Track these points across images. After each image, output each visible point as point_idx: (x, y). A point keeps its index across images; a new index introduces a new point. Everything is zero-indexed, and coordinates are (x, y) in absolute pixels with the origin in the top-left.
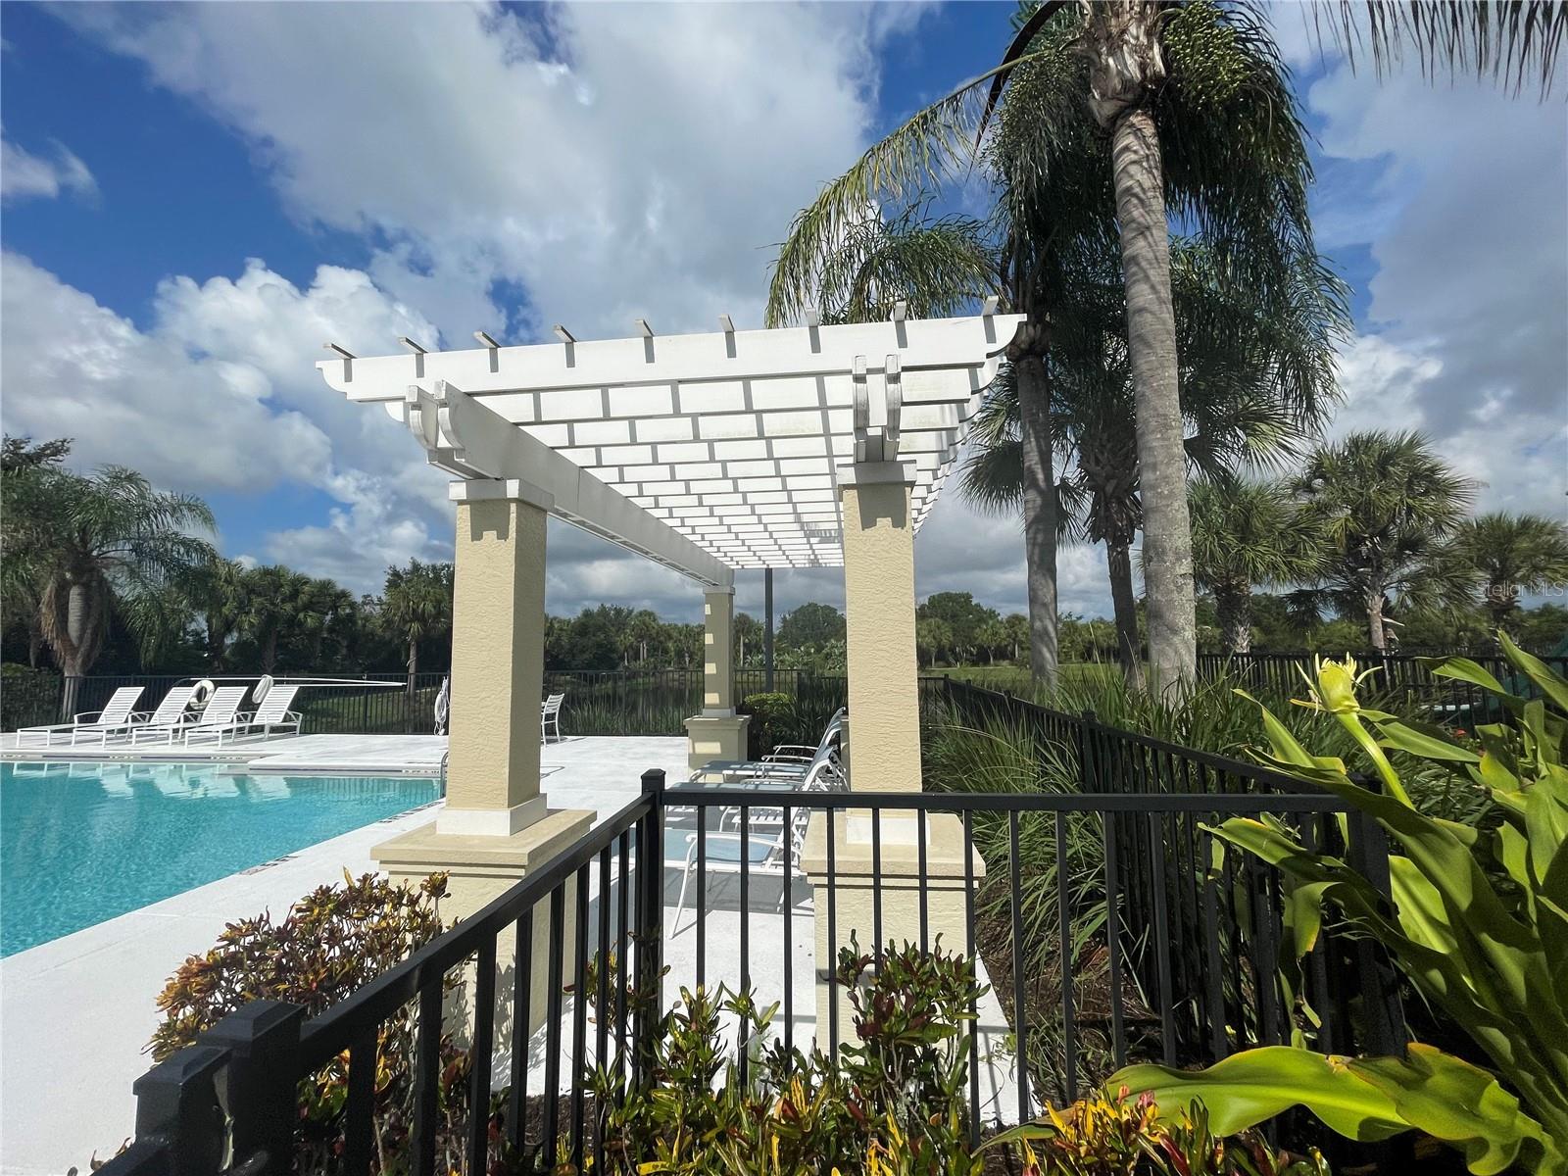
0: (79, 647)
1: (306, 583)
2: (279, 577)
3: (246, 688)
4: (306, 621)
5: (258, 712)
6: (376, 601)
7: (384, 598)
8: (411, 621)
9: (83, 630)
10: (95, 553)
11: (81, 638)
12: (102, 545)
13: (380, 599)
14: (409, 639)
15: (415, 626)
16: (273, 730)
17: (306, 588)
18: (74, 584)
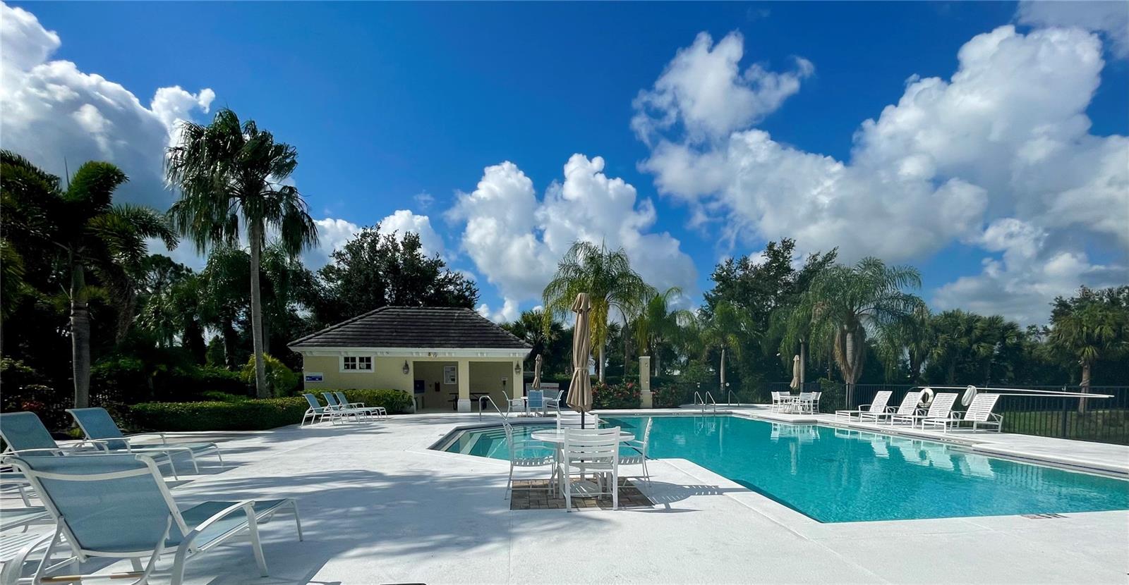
0: (853, 368)
1: (978, 320)
2: (957, 317)
3: (957, 394)
4: (979, 350)
5: (968, 412)
6: (1041, 330)
7: (1050, 327)
8: (1084, 345)
9: (854, 359)
10: (856, 313)
11: (853, 363)
12: (859, 308)
13: (1045, 329)
14: (1081, 363)
15: (1089, 350)
16: (979, 426)
17: (979, 324)
18: (848, 332)
